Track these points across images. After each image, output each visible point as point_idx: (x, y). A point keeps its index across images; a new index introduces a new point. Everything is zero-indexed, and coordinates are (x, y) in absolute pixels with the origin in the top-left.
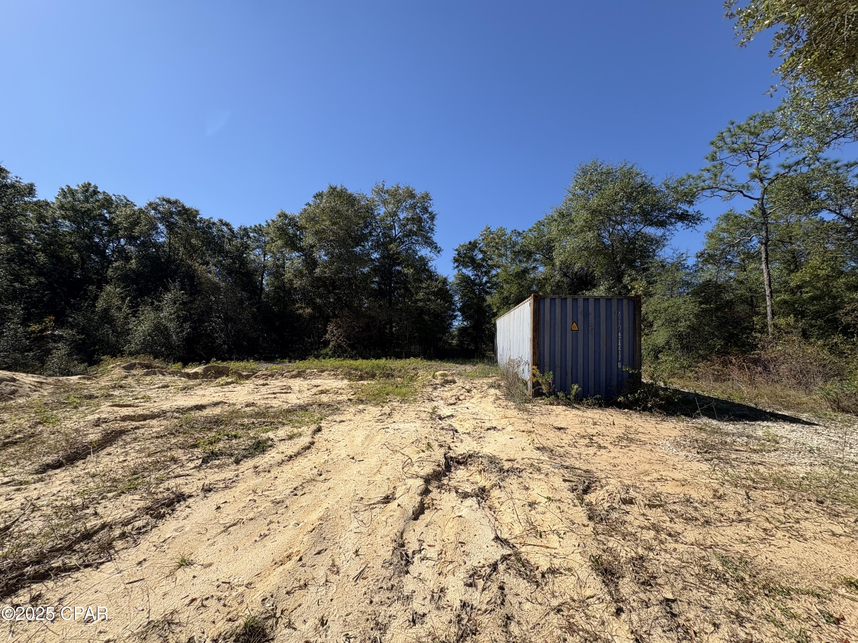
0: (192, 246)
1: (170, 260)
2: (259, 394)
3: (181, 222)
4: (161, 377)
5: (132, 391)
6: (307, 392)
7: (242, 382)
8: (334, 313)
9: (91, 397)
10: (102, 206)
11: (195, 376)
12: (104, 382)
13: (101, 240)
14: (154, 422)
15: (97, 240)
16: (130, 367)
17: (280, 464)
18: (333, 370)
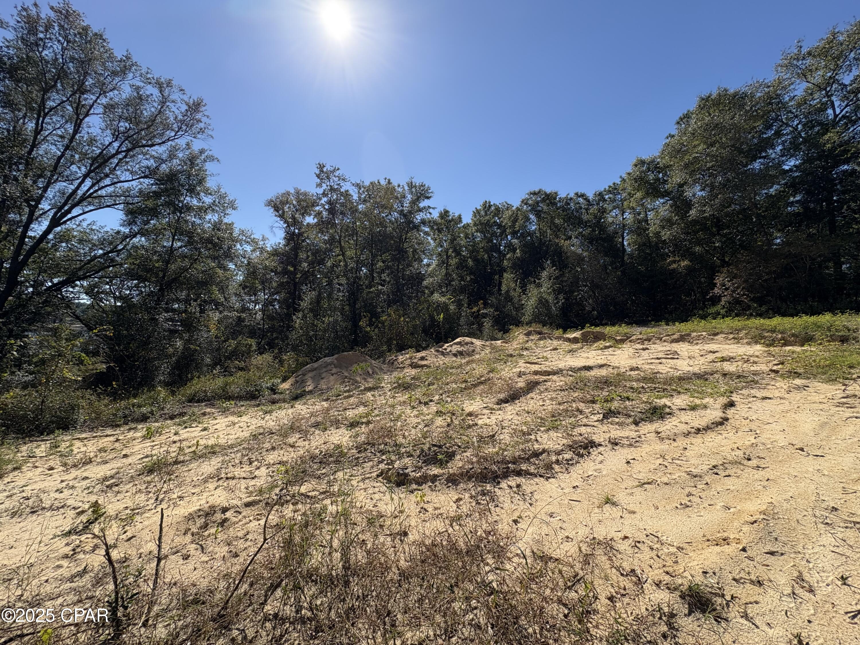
0: (556, 226)
1: (541, 243)
2: (641, 358)
3: (545, 208)
4: (550, 341)
5: (534, 352)
6: (700, 358)
7: (620, 346)
8: (723, 261)
9: (511, 356)
10: (496, 215)
11: (575, 340)
12: (515, 345)
13: (497, 241)
14: (555, 378)
15: (495, 241)
16: (528, 334)
17: (687, 434)
18: (731, 333)
